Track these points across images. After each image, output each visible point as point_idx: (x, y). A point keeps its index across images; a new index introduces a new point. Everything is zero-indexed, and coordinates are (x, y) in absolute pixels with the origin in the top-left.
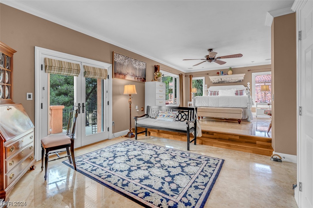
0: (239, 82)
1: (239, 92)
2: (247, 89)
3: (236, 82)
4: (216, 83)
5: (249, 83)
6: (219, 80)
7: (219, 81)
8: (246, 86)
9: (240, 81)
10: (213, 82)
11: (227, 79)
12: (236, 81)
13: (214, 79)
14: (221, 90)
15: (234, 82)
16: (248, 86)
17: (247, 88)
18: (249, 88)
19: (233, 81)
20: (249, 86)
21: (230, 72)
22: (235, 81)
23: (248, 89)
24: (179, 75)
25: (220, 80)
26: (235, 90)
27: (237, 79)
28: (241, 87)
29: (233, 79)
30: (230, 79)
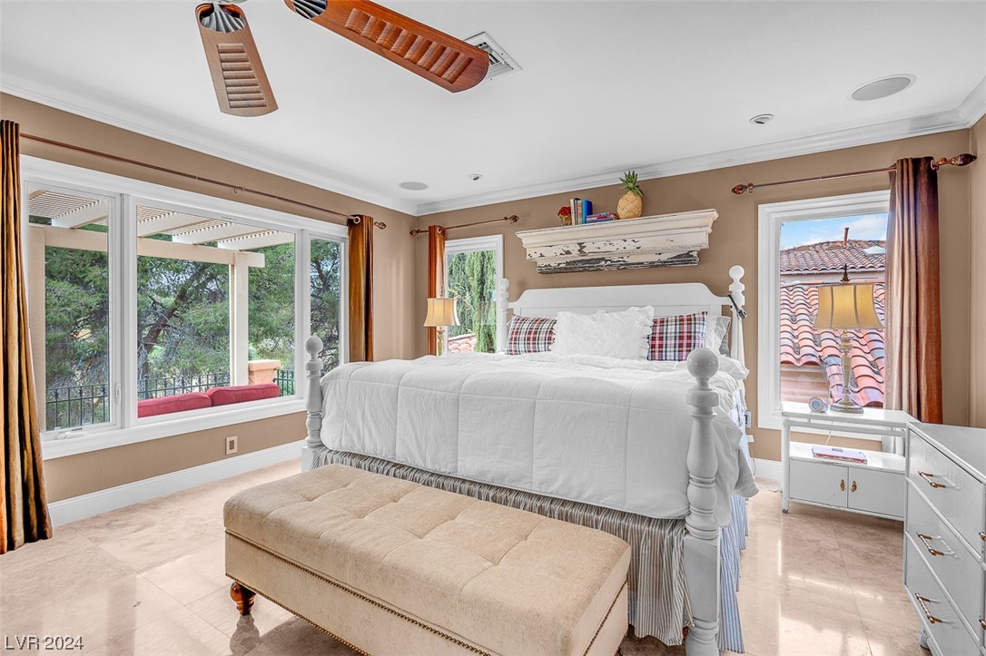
0: (681, 266)
1: (671, 329)
2: (726, 311)
3: (664, 264)
4: (558, 271)
5: (737, 273)
6: (568, 252)
7: (569, 258)
8: (720, 289)
9: (685, 258)
10: (541, 263)
11: (609, 248)
12: (664, 257)
13: (544, 244)
14: (568, 314)
15: (652, 265)
16: (731, 288)
17: (727, 301)
18: (741, 301)
19: (646, 259)
20: (738, 289)
21: (628, 202)
22: (655, 258)
23: (733, 309)
24: (350, 223)
25: (575, 256)
26: (651, 313)
27: (669, 245)
28: (692, 296)
29: (643, 243)
30: (630, 246)
